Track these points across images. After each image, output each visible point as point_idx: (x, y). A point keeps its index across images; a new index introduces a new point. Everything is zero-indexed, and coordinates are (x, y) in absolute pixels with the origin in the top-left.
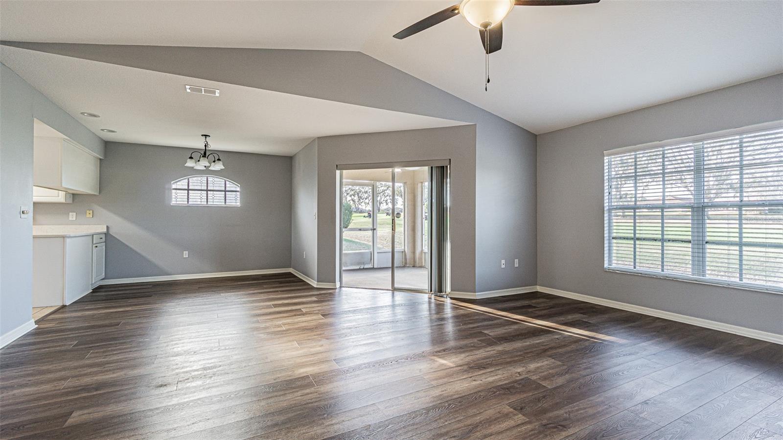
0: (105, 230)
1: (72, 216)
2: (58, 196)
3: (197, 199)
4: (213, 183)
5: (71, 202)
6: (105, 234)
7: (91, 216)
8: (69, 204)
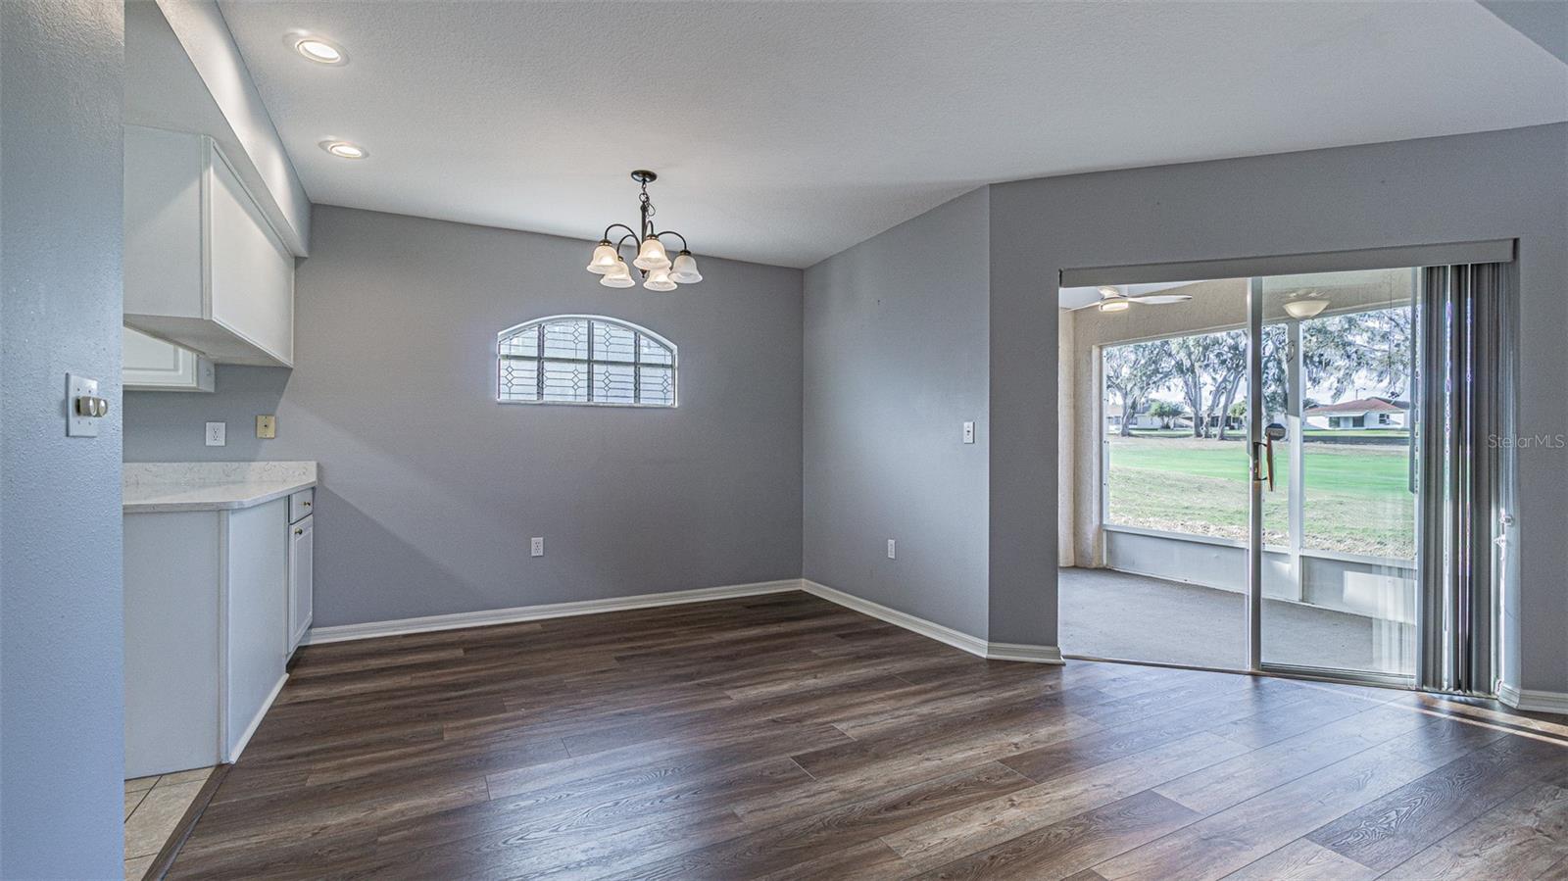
0: (312, 478)
1: (215, 435)
2: (176, 369)
3: (565, 385)
4: (607, 343)
5: (212, 390)
6: (313, 489)
7: (271, 433)
8: (207, 394)
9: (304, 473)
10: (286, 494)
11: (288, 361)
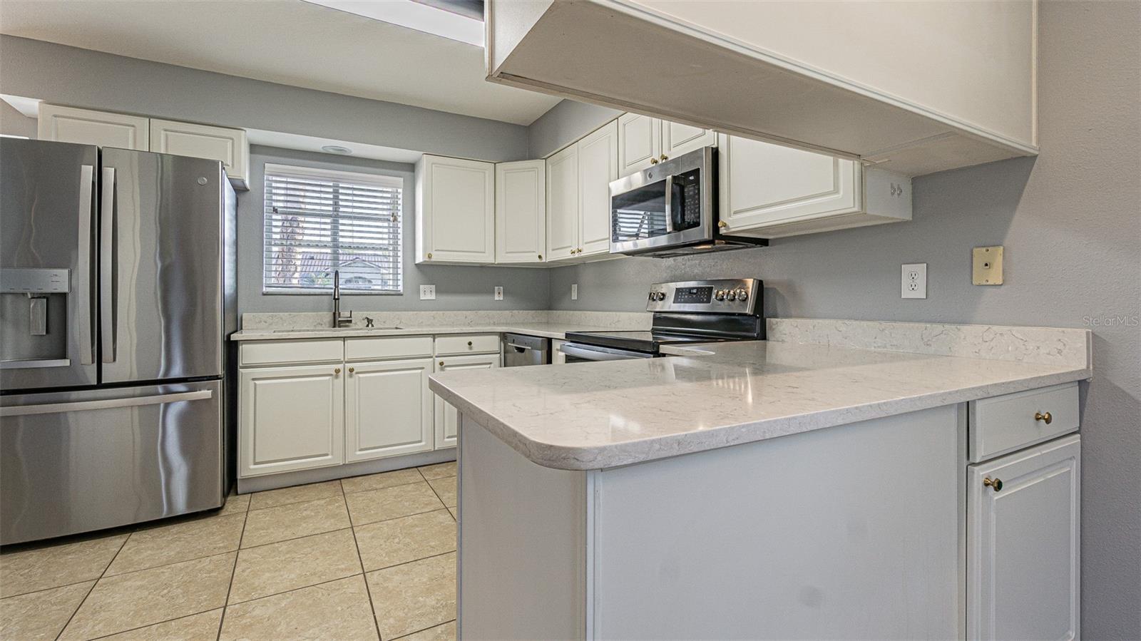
1: (913, 283)
2: (835, 190)
5: (909, 217)
6: (1083, 384)
7: (995, 276)
8: (905, 223)
9: (1060, 352)
10: (964, 399)
11: (1026, 142)
